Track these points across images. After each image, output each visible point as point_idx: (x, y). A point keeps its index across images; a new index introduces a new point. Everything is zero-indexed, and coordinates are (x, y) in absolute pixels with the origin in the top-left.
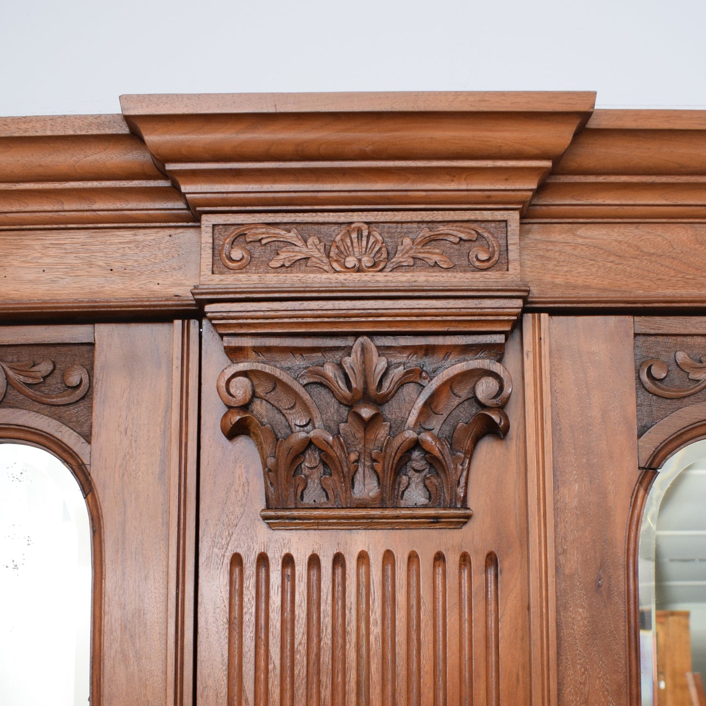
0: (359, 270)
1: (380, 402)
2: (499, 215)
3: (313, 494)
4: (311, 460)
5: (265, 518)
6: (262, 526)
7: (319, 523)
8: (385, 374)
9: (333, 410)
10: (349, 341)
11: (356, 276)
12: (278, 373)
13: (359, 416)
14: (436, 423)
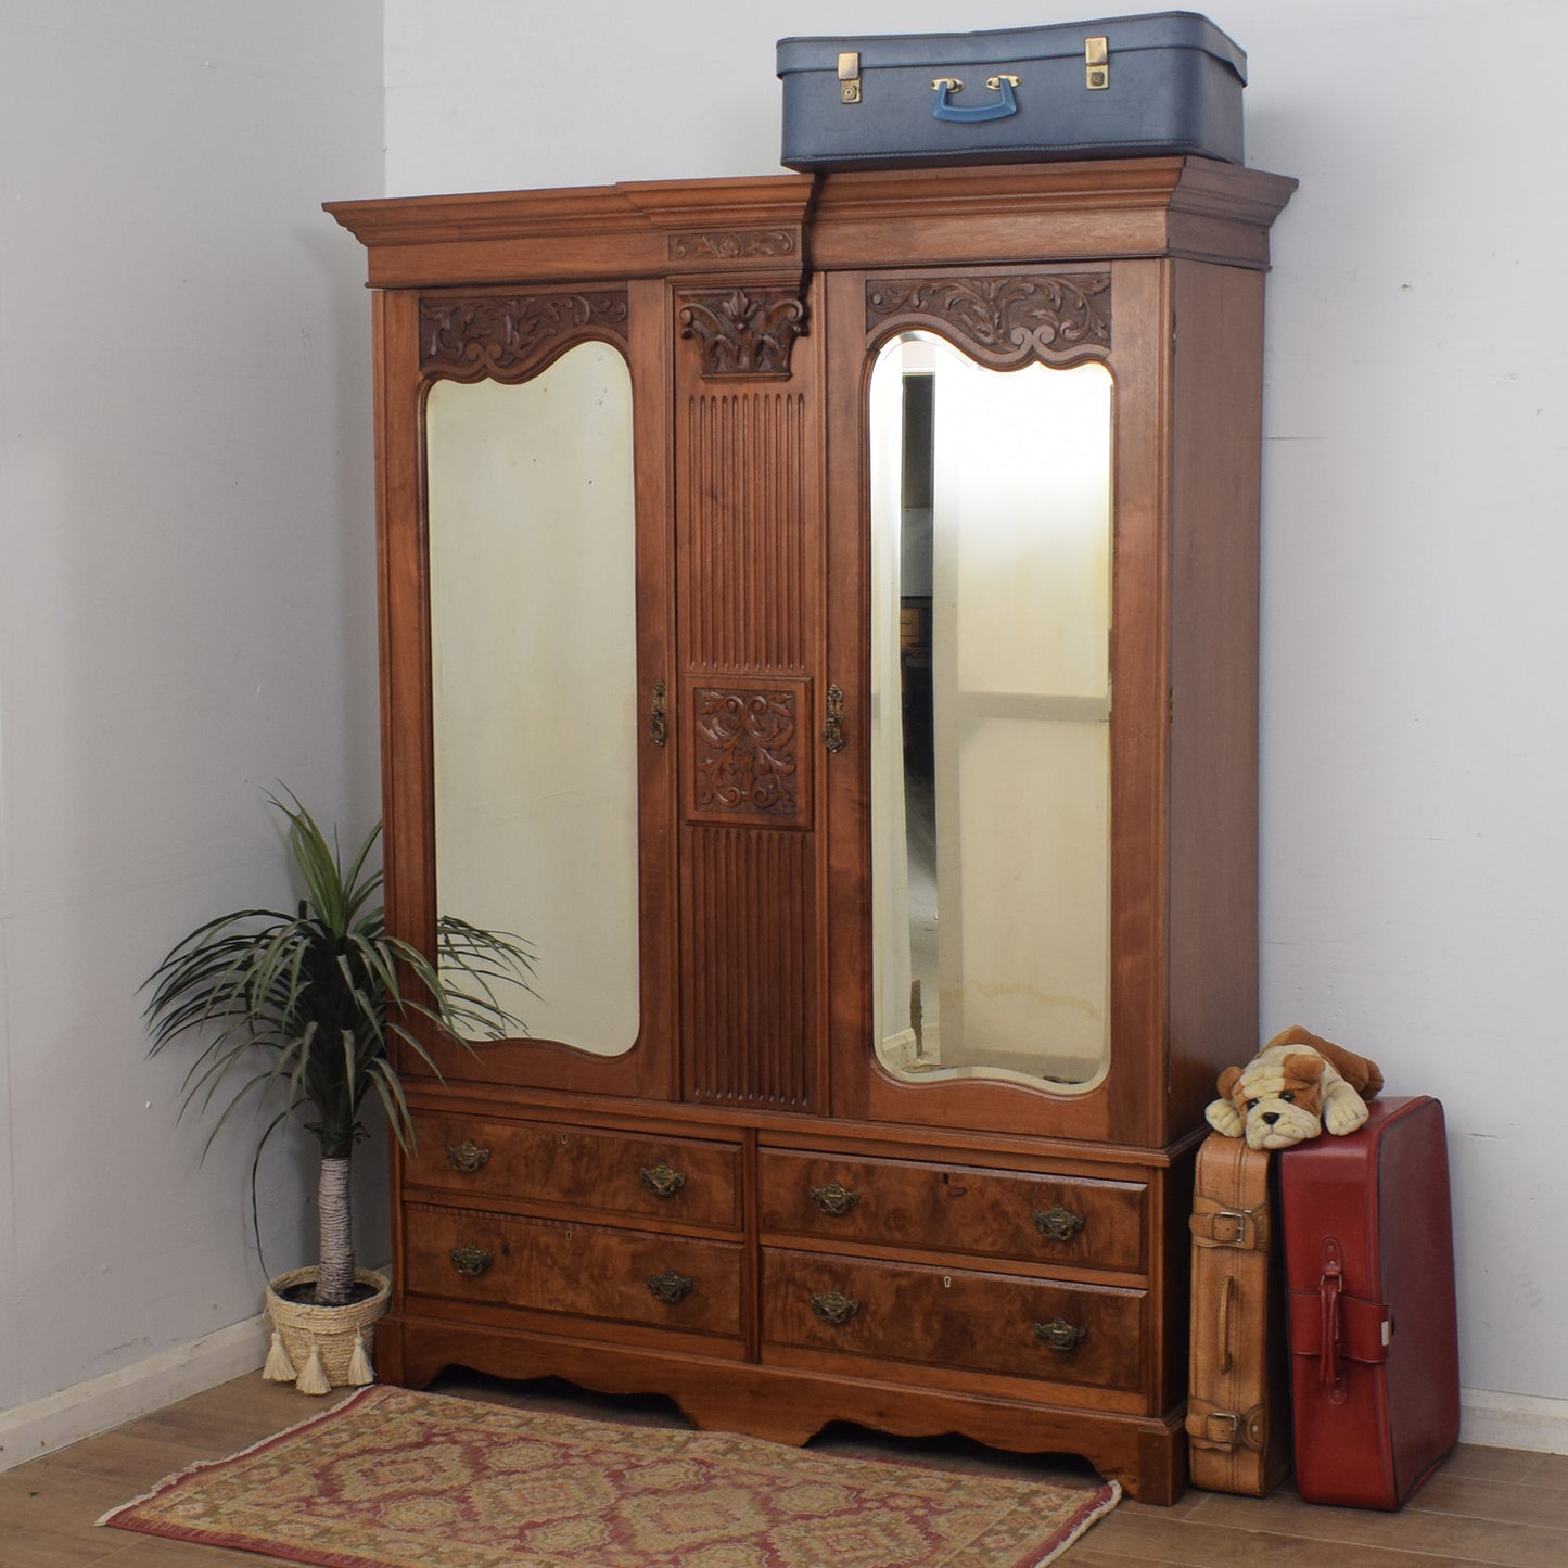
0: (732, 257)
1: (746, 322)
2: (792, 227)
3: (722, 366)
4: (720, 349)
5: (703, 378)
6: (702, 383)
7: (725, 381)
8: (749, 306)
9: (728, 326)
10: (732, 291)
11: (730, 260)
12: (702, 307)
13: (736, 328)
14: (773, 330)
